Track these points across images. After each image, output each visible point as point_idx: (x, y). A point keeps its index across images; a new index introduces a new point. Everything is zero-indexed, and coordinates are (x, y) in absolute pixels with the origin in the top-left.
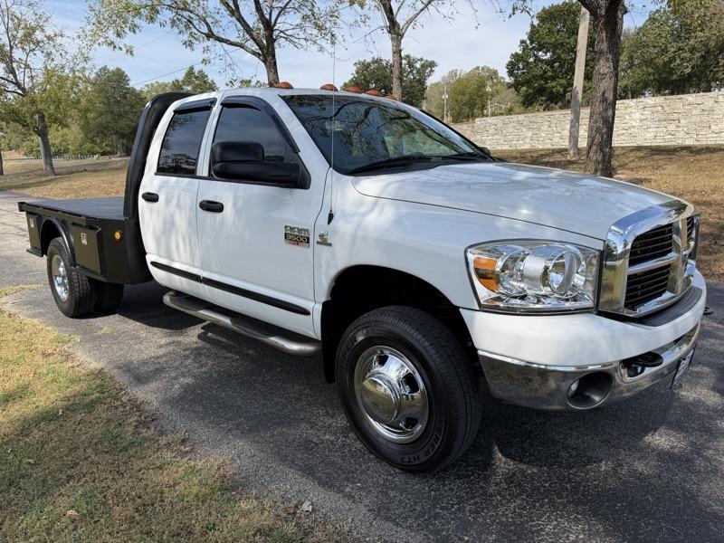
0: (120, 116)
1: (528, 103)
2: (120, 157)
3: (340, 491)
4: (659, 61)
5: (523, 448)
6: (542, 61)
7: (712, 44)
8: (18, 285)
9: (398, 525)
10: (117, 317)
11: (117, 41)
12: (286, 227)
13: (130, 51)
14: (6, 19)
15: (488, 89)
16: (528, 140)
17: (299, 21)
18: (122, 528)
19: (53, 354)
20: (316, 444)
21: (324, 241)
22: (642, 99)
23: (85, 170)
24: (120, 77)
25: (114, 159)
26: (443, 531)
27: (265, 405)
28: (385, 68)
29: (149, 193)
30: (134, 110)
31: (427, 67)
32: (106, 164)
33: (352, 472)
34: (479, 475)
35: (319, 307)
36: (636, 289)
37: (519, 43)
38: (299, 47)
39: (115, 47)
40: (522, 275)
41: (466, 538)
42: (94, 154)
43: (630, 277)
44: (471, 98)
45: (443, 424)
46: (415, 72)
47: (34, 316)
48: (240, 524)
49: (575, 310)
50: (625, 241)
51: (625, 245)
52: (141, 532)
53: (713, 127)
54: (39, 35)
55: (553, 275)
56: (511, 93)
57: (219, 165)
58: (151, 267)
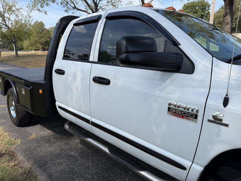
0: (41, 37)
2: (41, 51)
11: (41, 9)
13: (46, 13)
14: (2, 2)
24: (42, 24)
25: (39, 52)
29: (59, 70)
30: (46, 36)
32: (37, 53)
35: (198, 168)
39: (40, 11)
42: (32, 50)
54: (14, 8)
57: (125, 55)
58: (58, 109)
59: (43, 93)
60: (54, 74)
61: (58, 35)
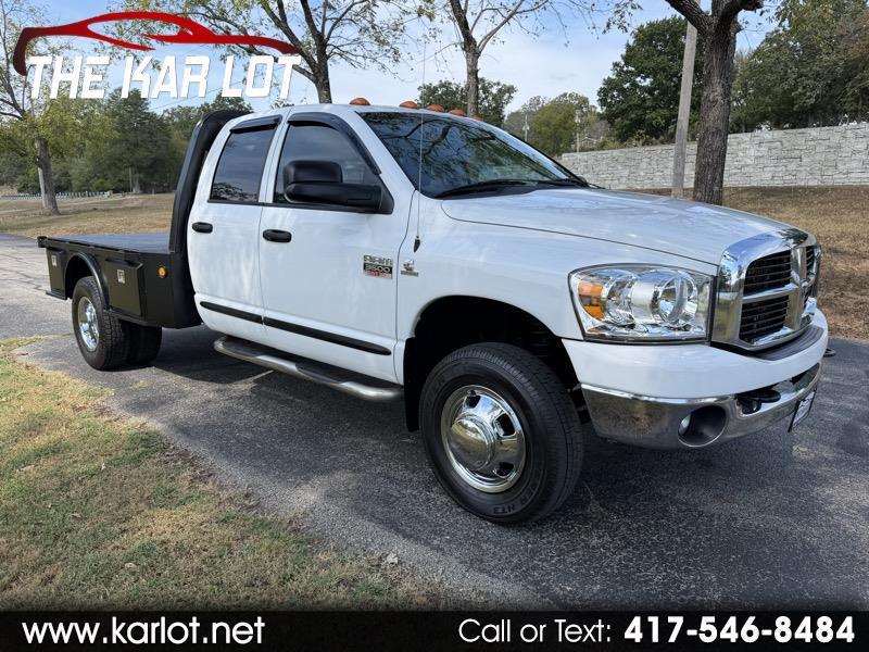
0: (136, 145)
1: (624, 137)
2: (136, 194)
3: (427, 543)
4: (778, 89)
5: (628, 503)
6: (642, 88)
7: (840, 70)
8: (32, 335)
9: (493, 576)
10: (153, 370)
12: (365, 257)
15: (577, 120)
16: (623, 180)
17: (357, 35)
18: (190, 579)
19: (84, 408)
20: (398, 499)
21: (409, 270)
22: (757, 132)
23: (95, 209)
24: (137, 99)
25: (129, 197)
26: (542, 582)
27: (336, 460)
28: (455, 93)
29: (200, 223)
30: (154, 139)
31: (505, 92)
32: (120, 202)
33: (440, 526)
34: (580, 528)
35: (402, 346)
36: (752, 321)
37: (612, 67)
38: (356, 64)
40: (629, 303)
41: (568, 589)
42: (105, 190)
43: (745, 306)
44: (556, 130)
45: (542, 467)
46: (490, 98)
47: (56, 368)
48: (320, 575)
49: (687, 340)
50: (740, 267)
51: (740, 273)
52: (212, 583)
53: (841, 167)
55: (662, 303)
56: (603, 126)
57: (293, 186)
58: (200, 309)
59: (166, 276)
60: (191, 233)
61: (199, 151)
